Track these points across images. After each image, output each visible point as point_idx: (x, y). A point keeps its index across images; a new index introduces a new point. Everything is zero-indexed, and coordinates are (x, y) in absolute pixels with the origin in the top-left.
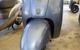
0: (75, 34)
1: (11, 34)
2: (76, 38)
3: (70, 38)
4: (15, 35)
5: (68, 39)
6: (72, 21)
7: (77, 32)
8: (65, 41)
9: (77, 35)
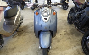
0: (64, 31)
1: (18, 37)
2: (65, 34)
3: (61, 35)
4: (21, 37)
5: (60, 36)
6: (63, 20)
7: (66, 30)
8: (58, 38)
9: (65, 33)
